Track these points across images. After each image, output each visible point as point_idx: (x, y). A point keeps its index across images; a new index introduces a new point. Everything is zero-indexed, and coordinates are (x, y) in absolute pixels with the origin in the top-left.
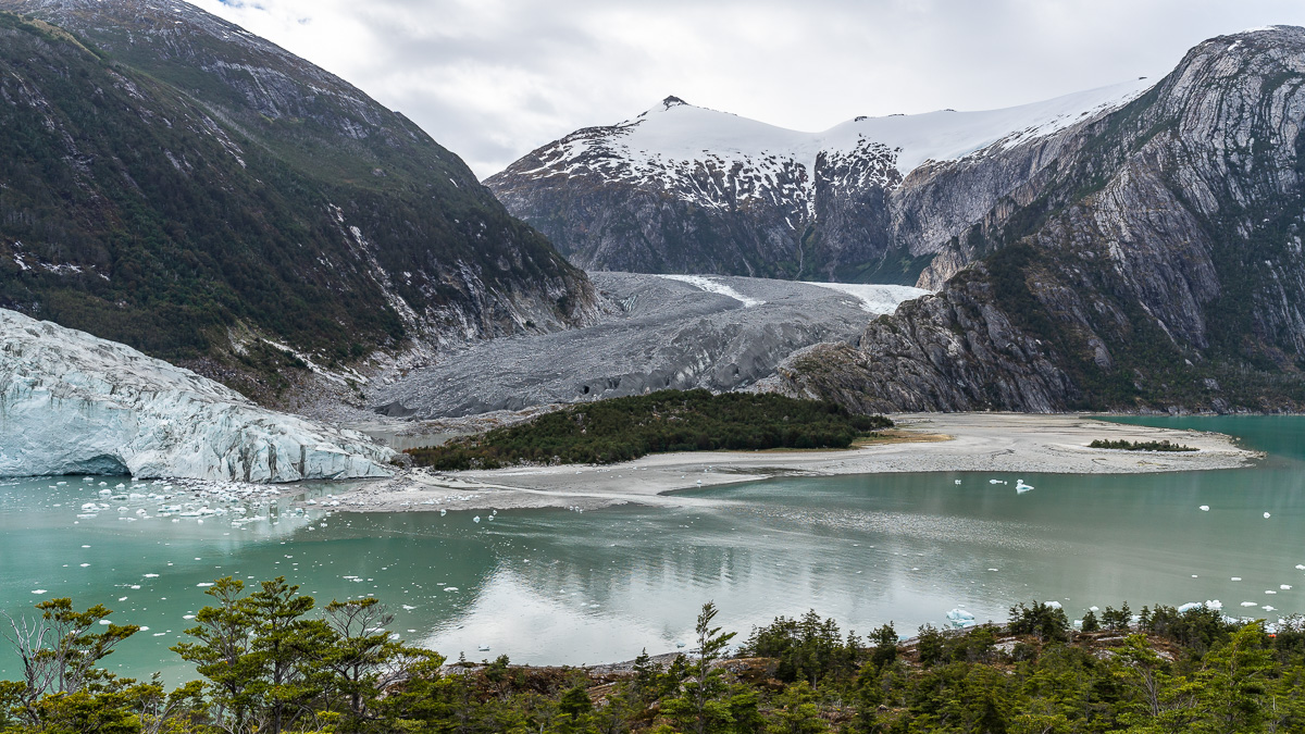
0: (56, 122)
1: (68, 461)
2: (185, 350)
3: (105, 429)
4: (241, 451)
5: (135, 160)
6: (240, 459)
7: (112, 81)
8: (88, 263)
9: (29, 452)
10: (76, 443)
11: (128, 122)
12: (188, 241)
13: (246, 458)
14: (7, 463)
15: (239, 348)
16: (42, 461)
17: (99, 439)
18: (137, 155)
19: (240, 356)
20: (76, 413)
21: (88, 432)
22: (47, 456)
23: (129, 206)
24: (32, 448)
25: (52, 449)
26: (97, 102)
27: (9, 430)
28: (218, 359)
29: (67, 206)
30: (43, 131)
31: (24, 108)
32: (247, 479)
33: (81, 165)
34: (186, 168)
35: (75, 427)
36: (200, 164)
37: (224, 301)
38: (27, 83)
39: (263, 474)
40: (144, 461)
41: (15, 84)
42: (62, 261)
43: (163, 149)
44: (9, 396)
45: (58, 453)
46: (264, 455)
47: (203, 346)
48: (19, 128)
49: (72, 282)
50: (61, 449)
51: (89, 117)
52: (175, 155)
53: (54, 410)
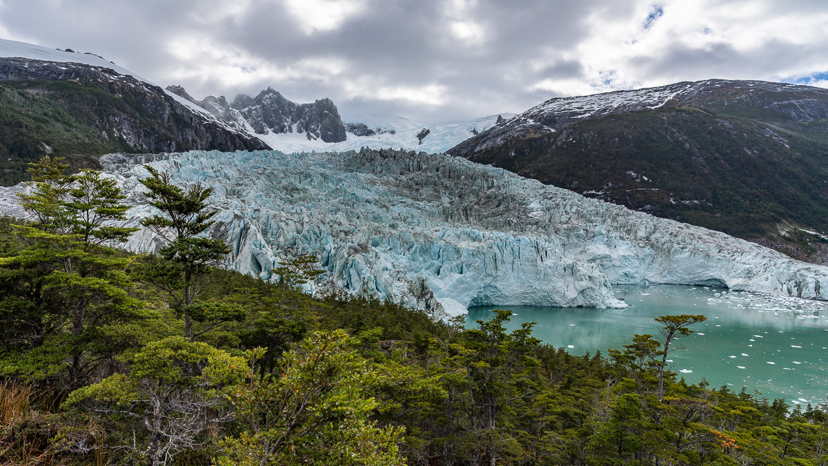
0: (690, 145)
1: (697, 280)
2: (752, 234)
3: (716, 268)
4: (796, 282)
5: (727, 154)
6: (795, 286)
7: (717, 123)
8: (702, 199)
9: (679, 275)
10: (701, 273)
11: (725, 139)
12: (754, 185)
14: (670, 279)
15: (783, 233)
16: (685, 279)
17: (712, 271)
18: (728, 151)
19: (784, 237)
20: (702, 260)
21: (707, 268)
22: (687, 277)
23: (723, 174)
24: (680, 273)
25: (689, 274)
26: (710, 133)
27: (671, 266)
28: (771, 238)
29: (693, 177)
30: (684, 149)
31: (677, 141)
32: (799, 296)
33: (701, 160)
34: (754, 153)
35: (701, 266)
36: (763, 150)
37: (774, 212)
38: (678, 132)
39: (811, 295)
41: (673, 133)
42: (690, 199)
43: (742, 147)
44: (672, 252)
45: (692, 276)
46: (812, 286)
47: (762, 232)
48: (674, 150)
49: (695, 207)
50: (694, 274)
51: (705, 140)
52: (749, 149)
53: (692, 259)
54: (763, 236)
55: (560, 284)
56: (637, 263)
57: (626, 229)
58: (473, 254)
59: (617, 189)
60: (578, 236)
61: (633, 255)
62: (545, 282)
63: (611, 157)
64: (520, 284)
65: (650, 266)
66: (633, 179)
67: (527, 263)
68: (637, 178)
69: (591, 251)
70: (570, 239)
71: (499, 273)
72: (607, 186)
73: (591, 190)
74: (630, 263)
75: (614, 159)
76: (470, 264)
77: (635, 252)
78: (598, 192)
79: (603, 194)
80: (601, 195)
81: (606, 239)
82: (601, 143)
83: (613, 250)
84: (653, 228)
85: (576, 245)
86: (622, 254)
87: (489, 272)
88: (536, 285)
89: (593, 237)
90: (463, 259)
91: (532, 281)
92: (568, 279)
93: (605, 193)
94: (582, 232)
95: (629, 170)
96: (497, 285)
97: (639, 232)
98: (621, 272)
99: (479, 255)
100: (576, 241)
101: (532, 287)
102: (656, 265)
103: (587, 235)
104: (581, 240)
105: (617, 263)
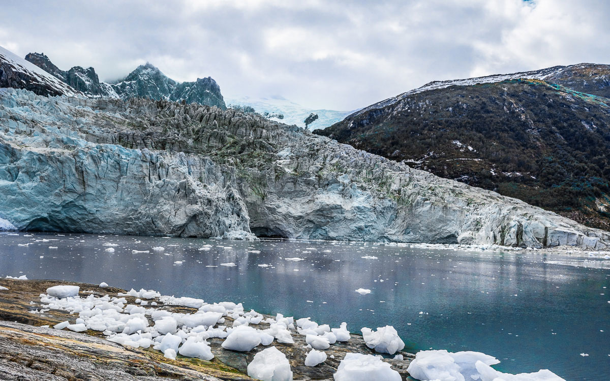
0: (526, 116)
1: (438, 237)
2: (565, 207)
3: (453, 221)
5: (564, 127)
6: (500, 232)
7: (558, 96)
8: (526, 171)
9: (422, 232)
10: (441, 228)
11: (564, 112)
12: (585, 159)
13: (503, 231)
14: (412, 237)
15: (602, 208)
17: (451, 226)
18: (565, 124)
20: (440, 213)
21: (446, 223)
22: (429, 234)
23: (555, 147)
24: (423, 230)
25: (431, 231)
26: (550, 106)
27: (414, 221)
28: (588, 214)
29: (523, 150)
30: (519, 120)
31: (513, 112)
32: (502, 243)
33: (535, 132)
34: (593, 128)
35: (440, 220)
36: (603, 125)
37: (598, 186)
38: (516, 103)
39: (512, 241)
40: (463, 236)
41: (511, 104)
42: (513, 171)
43: (581, 121)
44: (414, 205)
45: (434, 233)
46: (514, 230)
48: (508, 120)
49: (515, 179)
50: (435, 231)
51: (543, 112)
52: (588, 123)
53: (432, 212)
54: (578, 210)
55: (167, 207)
56: (373, 216)
57: (380, 182)
58: (39, 160)
59: (437, 158)
60: (308, 183)
61: (369, 207)
62: (152, 205)
63: (440, 127)
64: (122, 207)
65: (393, 222)
66: (458, 149)
67: (133, 181)
68: (462, 147)
69: (320, 200)
70: (297, 185)
71: (90, 190)
72: (429, 155)
73: (410, 159)
74: (365, 216)
75: (443, 129)
76: (34, 173)
77: (372, 203)
78: (417, 160)
79: (421, 163)
80: (419, 164)
81: (341, 187)
82: (434, 112)
83: (347, 201)
85: (305, 194)
86: (358, 205)
87: (69, 186)
88: (142, 209)
89: (328, 185)
90: (20, 163)
91: (137, 204)
92: (180, 202)
93: (424, 162)
94: (313, 178)
95: (456, 139)
96: (86, 206)
97: (393, 184)
98: (353, 226)
99: (50, 162)
100: (304, 188)
101: (137, 211)
102: (399, 221)
103: (319, 181)
104: (311, 187)
105: (349, 216)
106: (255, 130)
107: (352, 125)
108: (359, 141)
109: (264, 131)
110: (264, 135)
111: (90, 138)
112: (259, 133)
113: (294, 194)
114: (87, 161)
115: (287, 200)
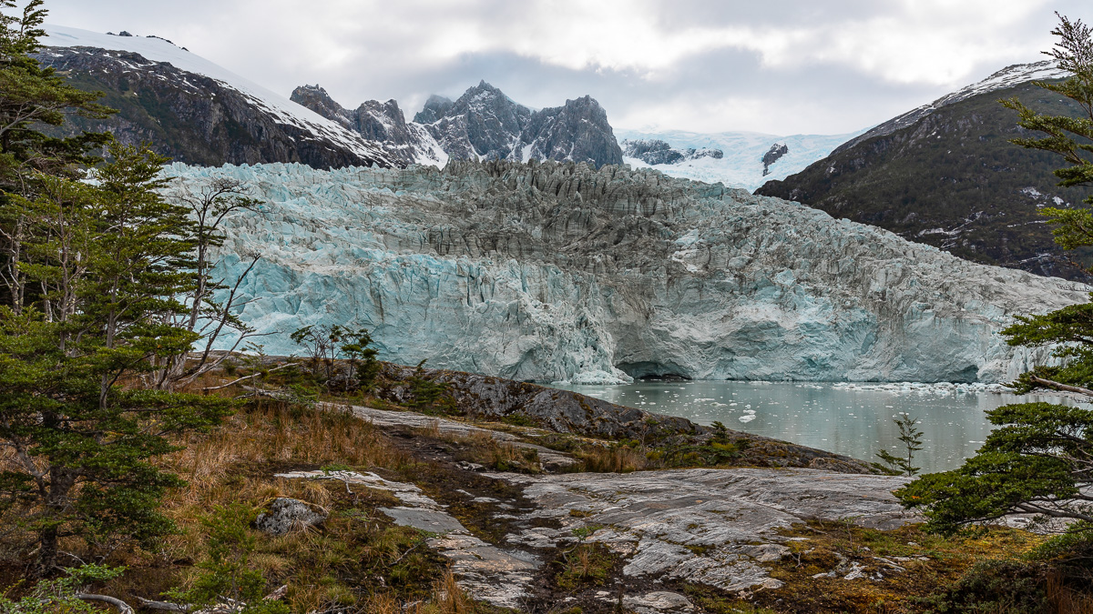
1: (949, 370)
3: (973, 343)
9: (921, 363)
10: (953, 355)
14: (906, 371)
16: (931, 371)
17: (969, 352)
20: (951, 329)
21: (961, 346)
22: (935, 366)
24: (924, 360)
25: (937, 360)
27: (907, 344)
35: (952, 342)
40: (986, 368)
44: (905, 317)
45: (942, 364)
50: (944, 360)
53: (937, 328)
55: (492, 340)
56: (834, 339)
57: (851, 279)
58: (325, 283)
59: (989, 224)
60: (722, 288)
61: (826, 323)
62: (473, 338)
63: (997, 163)
64: (432, 342)
65: (871, 347)
66: (1032, 202)
67: (447, 305)
68: (1040, 200)
69: (741, 315)
70: (705, 293)
71: (389, 320)
72: (973, 217)
73: (936, 227)
74: (821, 339)
75: (1003, 167)
76: (319, 301)
77: (832, 317)
78: (950, 230)
79: (958, 235)
80: (953, 236)
81: (778, 293)
82: (986, 137)
83: (788, 314)
84: (899, 274)
85: (718, 306)
86: (806, 321)
87: (363, 316)
88: (460, 344)
89: (756, 289)
90: (302, 289)
91: (452, 337)
92: (510, 332)
93: (962, 232)
94: (730, 280)
95: (1029, 185)
96: (386, 343)
98: (800, 356)
99: (338, 286)
100: (717, 297)
101: (452, 346)
102: (882, 345)
103: (740, 284)
104: (728, 295)
105: (792, 339)
106: (644, 201)
107: (832, 169)
108: (843, 200)
109: (660, 202)
110: (658, 208)
111: (390, 240)
112: (651, 206)
113: (698, 308)
114: (385, 281)
115: (687, 317)
